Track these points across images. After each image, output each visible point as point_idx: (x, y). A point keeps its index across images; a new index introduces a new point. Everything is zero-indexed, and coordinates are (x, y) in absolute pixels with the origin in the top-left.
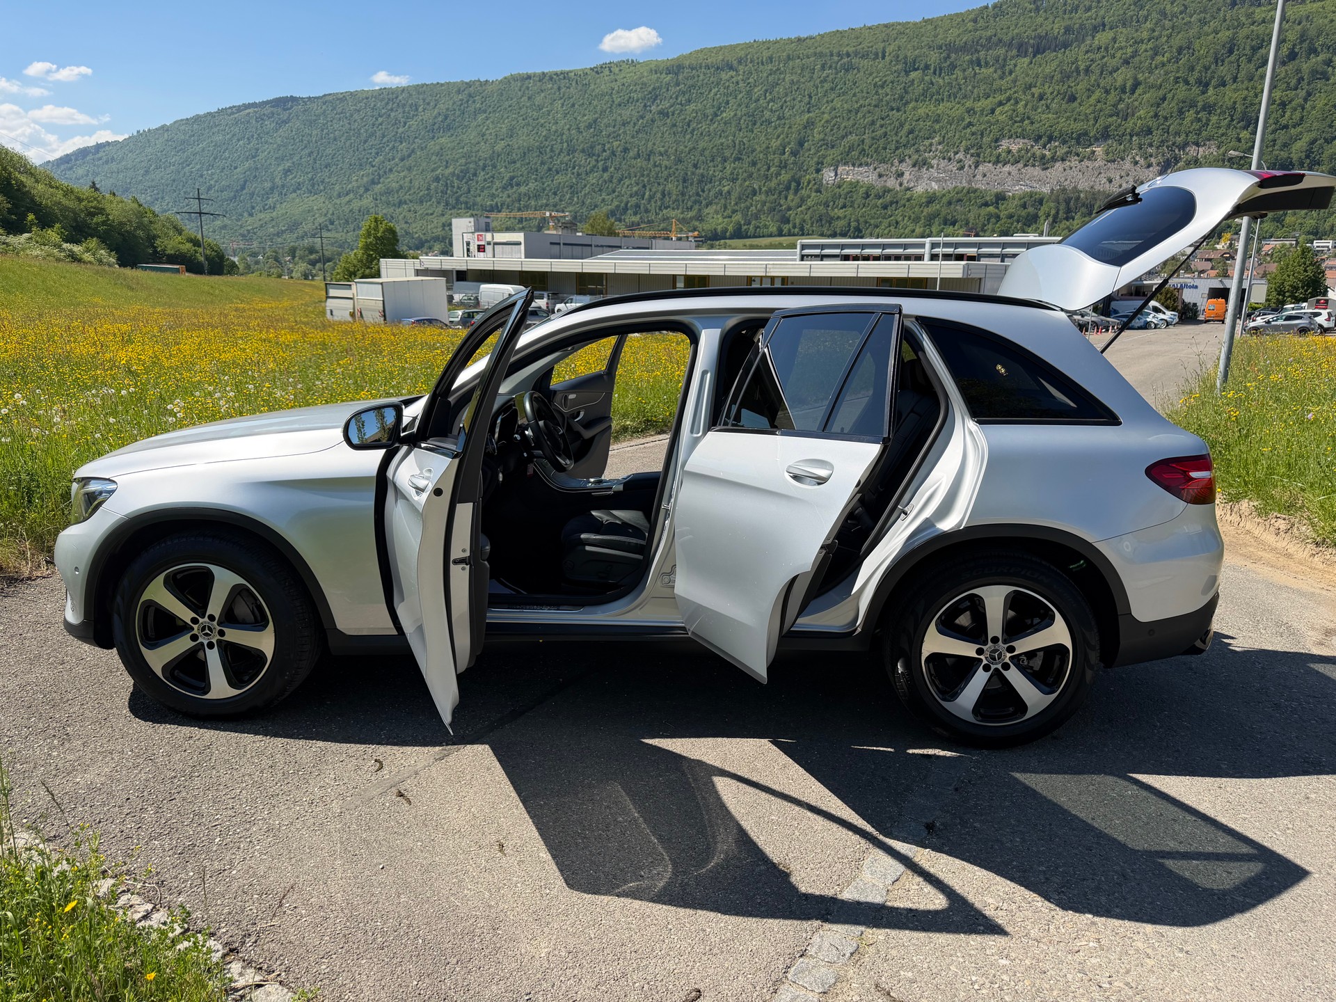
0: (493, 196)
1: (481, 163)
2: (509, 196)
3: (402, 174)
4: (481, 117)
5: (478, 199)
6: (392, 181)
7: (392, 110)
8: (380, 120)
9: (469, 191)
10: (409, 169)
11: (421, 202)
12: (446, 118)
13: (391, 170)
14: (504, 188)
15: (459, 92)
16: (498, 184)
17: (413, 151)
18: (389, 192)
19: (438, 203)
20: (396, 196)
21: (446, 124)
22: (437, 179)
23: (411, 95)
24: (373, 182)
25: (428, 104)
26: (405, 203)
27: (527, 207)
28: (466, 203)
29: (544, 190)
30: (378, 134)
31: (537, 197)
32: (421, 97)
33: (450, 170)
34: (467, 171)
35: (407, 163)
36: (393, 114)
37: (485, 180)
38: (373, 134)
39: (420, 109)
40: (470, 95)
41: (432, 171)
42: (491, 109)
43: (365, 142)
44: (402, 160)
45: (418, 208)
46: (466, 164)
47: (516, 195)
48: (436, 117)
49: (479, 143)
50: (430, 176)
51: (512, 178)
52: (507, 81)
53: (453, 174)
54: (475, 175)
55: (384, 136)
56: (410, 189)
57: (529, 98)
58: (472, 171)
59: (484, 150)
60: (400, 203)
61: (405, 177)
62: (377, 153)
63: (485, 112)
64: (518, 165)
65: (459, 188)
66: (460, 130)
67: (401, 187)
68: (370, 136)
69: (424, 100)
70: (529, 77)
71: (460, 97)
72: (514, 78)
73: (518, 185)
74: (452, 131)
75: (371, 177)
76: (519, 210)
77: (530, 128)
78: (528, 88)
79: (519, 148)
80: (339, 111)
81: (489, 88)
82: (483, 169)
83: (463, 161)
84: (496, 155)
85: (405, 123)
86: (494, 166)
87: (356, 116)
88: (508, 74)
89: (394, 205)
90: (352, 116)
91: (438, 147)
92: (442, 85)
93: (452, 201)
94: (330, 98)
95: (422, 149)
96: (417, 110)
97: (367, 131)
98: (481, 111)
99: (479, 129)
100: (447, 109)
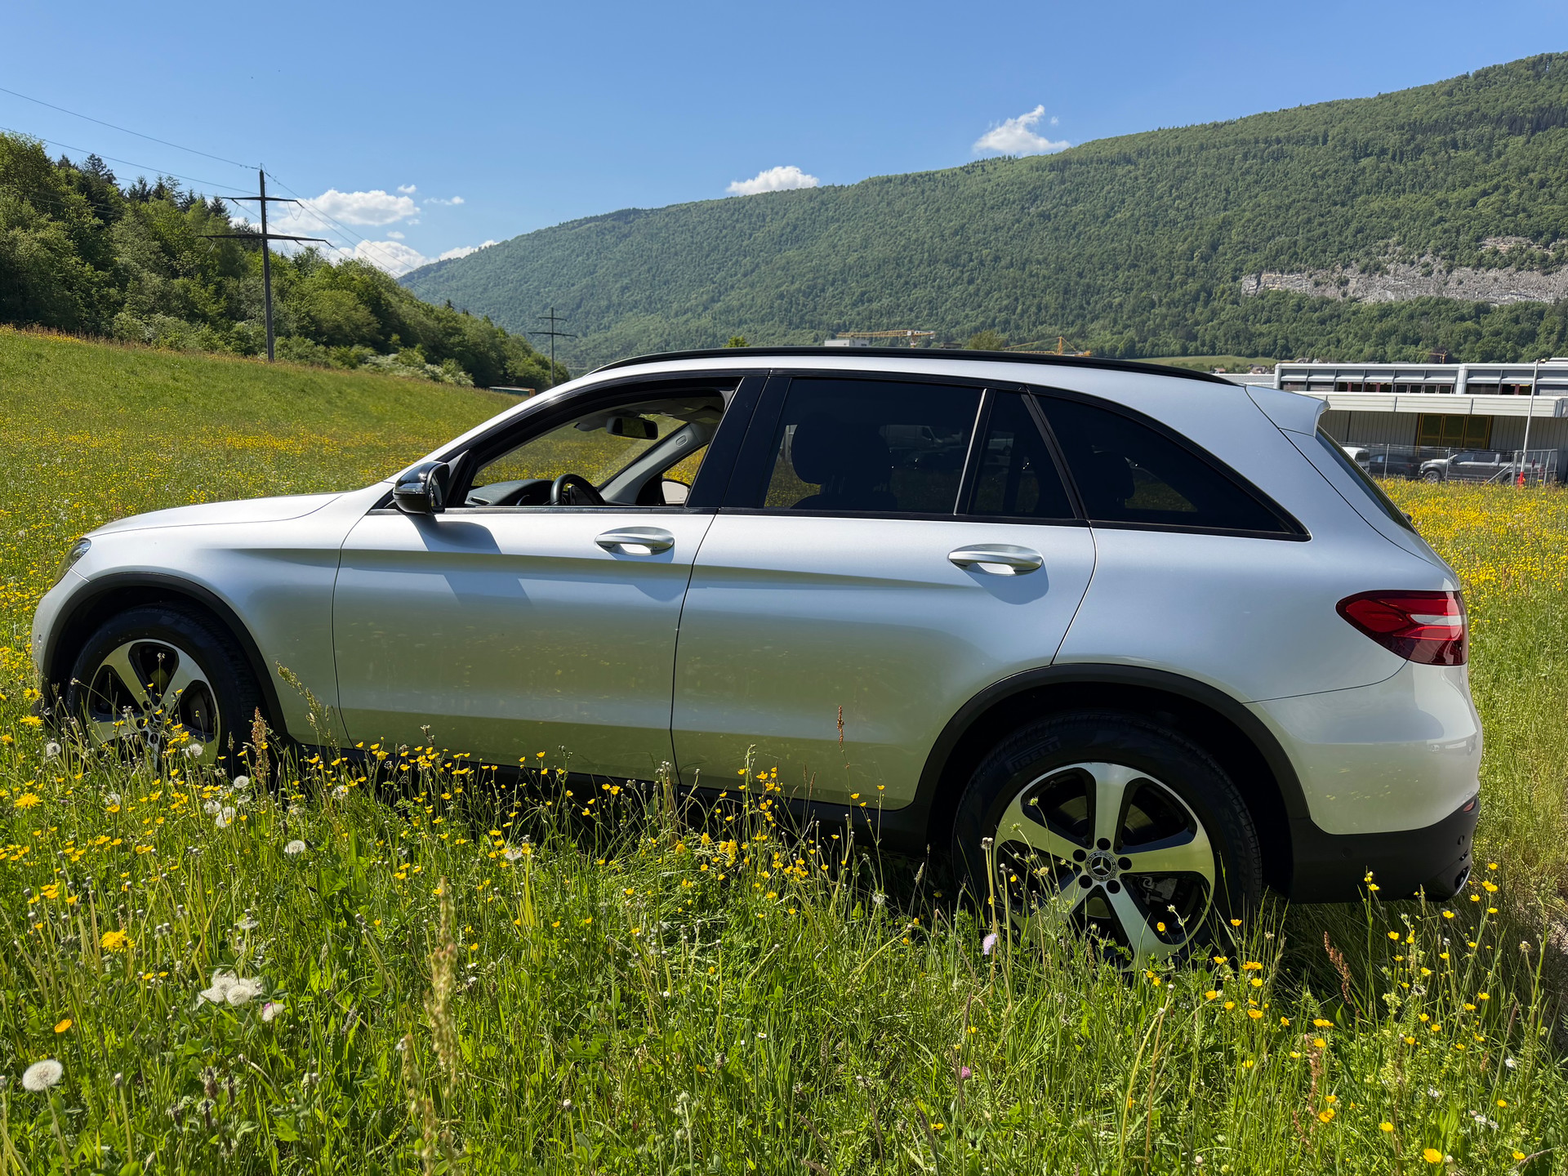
0: (841, 314)
1: (830, 278)
2: (859, 314)
3: (744, 291)
4: (833, 227)
5: (825, 317)
6: (733, 299)
7: (737, 221)
8: (724, 232)
9: (815, 309)
10: (752, 286)
11: (763, 321)
12: (795, 228)
13: (732, 287)
14: (854, 305)
15: (811, 199)
16: (847, 300)
17: (757, 265)
18: (729, 310)
19: (781, 322)
20: (736, 315)
21: (794, 235)
22: (781, 296)
23: (759, 204)
24: (713, 300)
25: (777, 213)
26: (746, 322)
27: (878, 326)
28: (811, 322)
29: (899, 306)
30: (722, 247)
31: (890, 313)
32: (769, 206)
33: (797, 285)
34: (814, 287)
35: (750, 279)
36: (738, 226)
37: (833, 296)
38: (716, 248)
39: (768, 219)
40: (823, 203)
41: (777, 287)
42: (844, 218)
43: (707, 256)
44: (745, 275)
45: (758, 328)
46: (814, 279)
47: (867, 313)
48: (784, 228)
49: (829, 255)
50: (773, 293)
51: (863, 294)
52: (865, 186)
53: (799, 290)
54: (823, 290)
55: (727, 250)
56: (751, 307)
57: (888, 204)
58: (820, 286)
59: (835, 263)
60: (741, 323)
61: (747, 294)
62: (719, 269)
63: (838, 220)
64: (871, 279)
65: (804, 305)
66: (809, 242)
67: (742, 305)
68: (713, 250)
69: (772, 209)
70: (889, 180)
71: (812, 205)
72: (872, 182)
73: (870, 301)
74: (800, 243)
75: (711, 294)
76: (869, 328)
77: (888, 237)
78: (887, 193)
79: (873, 260)
80: (682, 223)
81: (844, 194)
82: (832, 285)
83: (811, 275)
84: (847, 269)
85: (751, 235)
86: (844, 281)
87: (699, 229)
88: (866, 178)
89: (734, 325)
90: (695, 228)
91: (784, 261)
92: (793, 192)
93: (796, 320)
94: (674, 209)
95: (767, 263)
96: (764, 220)
97: (709, 244)
98: (833, 220)
99: (830, 240)
100: (797, 219)
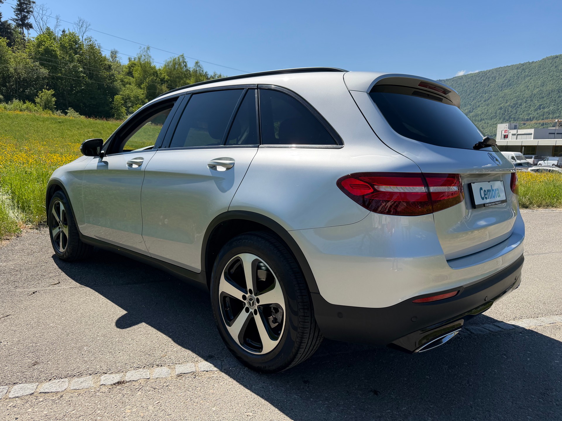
0: (529, 114)
1: (525, 100)
2: (538, 114)
3: (484, 108)
4: (527, 79)
5: (521, 116)
6: (479, 111)
7: (483, 80)
8: (477, 85)
9: (516, 113)
10: (488, 105)
11: (491, 119)
12: (509, 81)
13: (479, 106)
14: (536, 110)
15: (517, 68)
16: (532, 108)
17: (491, 97)
18: (477, 115)
19: (500, 119)
20: (480, 117)
21: (509, 84)
22: (501, 108)
23: (493, 73)
24: (470, 112)
25: (501, 76)
26: (484, 120)
27: (547, 118)
28: (514, 118)
29: (558, 109)
30: (475, 91)
31: (553, 113)
32: (498, 73)
33: (508, 104)
34: (517, 104)
35: (487, 102)
36: (483, 82)
37: (526, 107)
38: (473, 91)
39: (497, 78)
40: (523, 69)
41: (499, 105)
42: (533, 74)
43: (469, 95)
44: (485, 101)
45: (489, 121)
46: (517, 100)
47: (542, 113)
48: (504, 81)
49: (525, 90)
50: (497, 107)
51: (540, 105)
52: (544, 60)
53: (509, 106)
54: (521, 105)
55: (478, 92)
56: (487, 114)
57: (556, 67)
58: (519, 103)
59: (528, 93)
60: (481, 120)
61: (485, 108)
62: (473, 100)
63: (530, 76)
64: (545, 99)
65: (511, 111)
66: (515, 86)
67: (483, 113)
68: (471, 92)
69: (499, 74)
70: (557, 57)
71: (518, 71)
72: (548, 59)
73: (544, 108)
74: (511, 86)
75: (469, 110)
76: (543, 119)
77: (554, 81)
78: (556, 62)
79: (547, 91)
80: (459, 83)
81: (534, 65)
82: (525, 102)
83: (516, 99)
84: (533, 96)
85: (489, 85)
86: (532, 100)
87: (466, 85)
88: (545, 57)
89: (478, 121)
90: (464, 85)
91: (503, 94)
92: (509, 66)
93: (507, 118)
94: (456, 78)
95: (495, 96)
96: (495, 79)
97: (470, 90)
98: (528, 76)
99: (526, 84)
100: (510, 77)
